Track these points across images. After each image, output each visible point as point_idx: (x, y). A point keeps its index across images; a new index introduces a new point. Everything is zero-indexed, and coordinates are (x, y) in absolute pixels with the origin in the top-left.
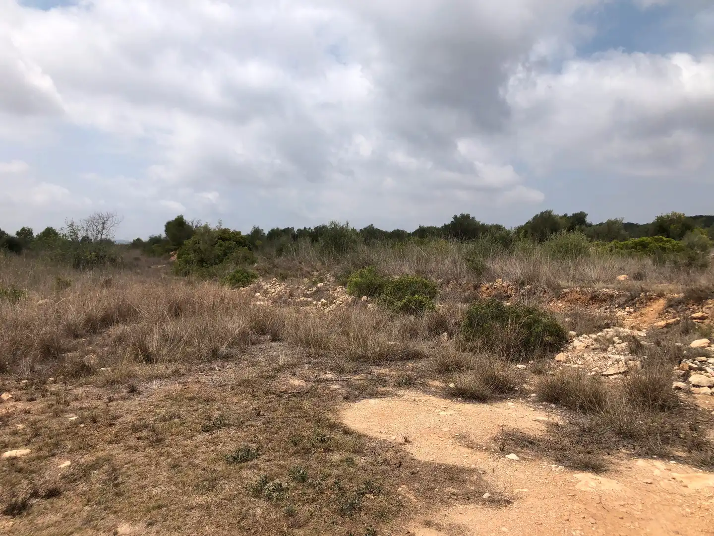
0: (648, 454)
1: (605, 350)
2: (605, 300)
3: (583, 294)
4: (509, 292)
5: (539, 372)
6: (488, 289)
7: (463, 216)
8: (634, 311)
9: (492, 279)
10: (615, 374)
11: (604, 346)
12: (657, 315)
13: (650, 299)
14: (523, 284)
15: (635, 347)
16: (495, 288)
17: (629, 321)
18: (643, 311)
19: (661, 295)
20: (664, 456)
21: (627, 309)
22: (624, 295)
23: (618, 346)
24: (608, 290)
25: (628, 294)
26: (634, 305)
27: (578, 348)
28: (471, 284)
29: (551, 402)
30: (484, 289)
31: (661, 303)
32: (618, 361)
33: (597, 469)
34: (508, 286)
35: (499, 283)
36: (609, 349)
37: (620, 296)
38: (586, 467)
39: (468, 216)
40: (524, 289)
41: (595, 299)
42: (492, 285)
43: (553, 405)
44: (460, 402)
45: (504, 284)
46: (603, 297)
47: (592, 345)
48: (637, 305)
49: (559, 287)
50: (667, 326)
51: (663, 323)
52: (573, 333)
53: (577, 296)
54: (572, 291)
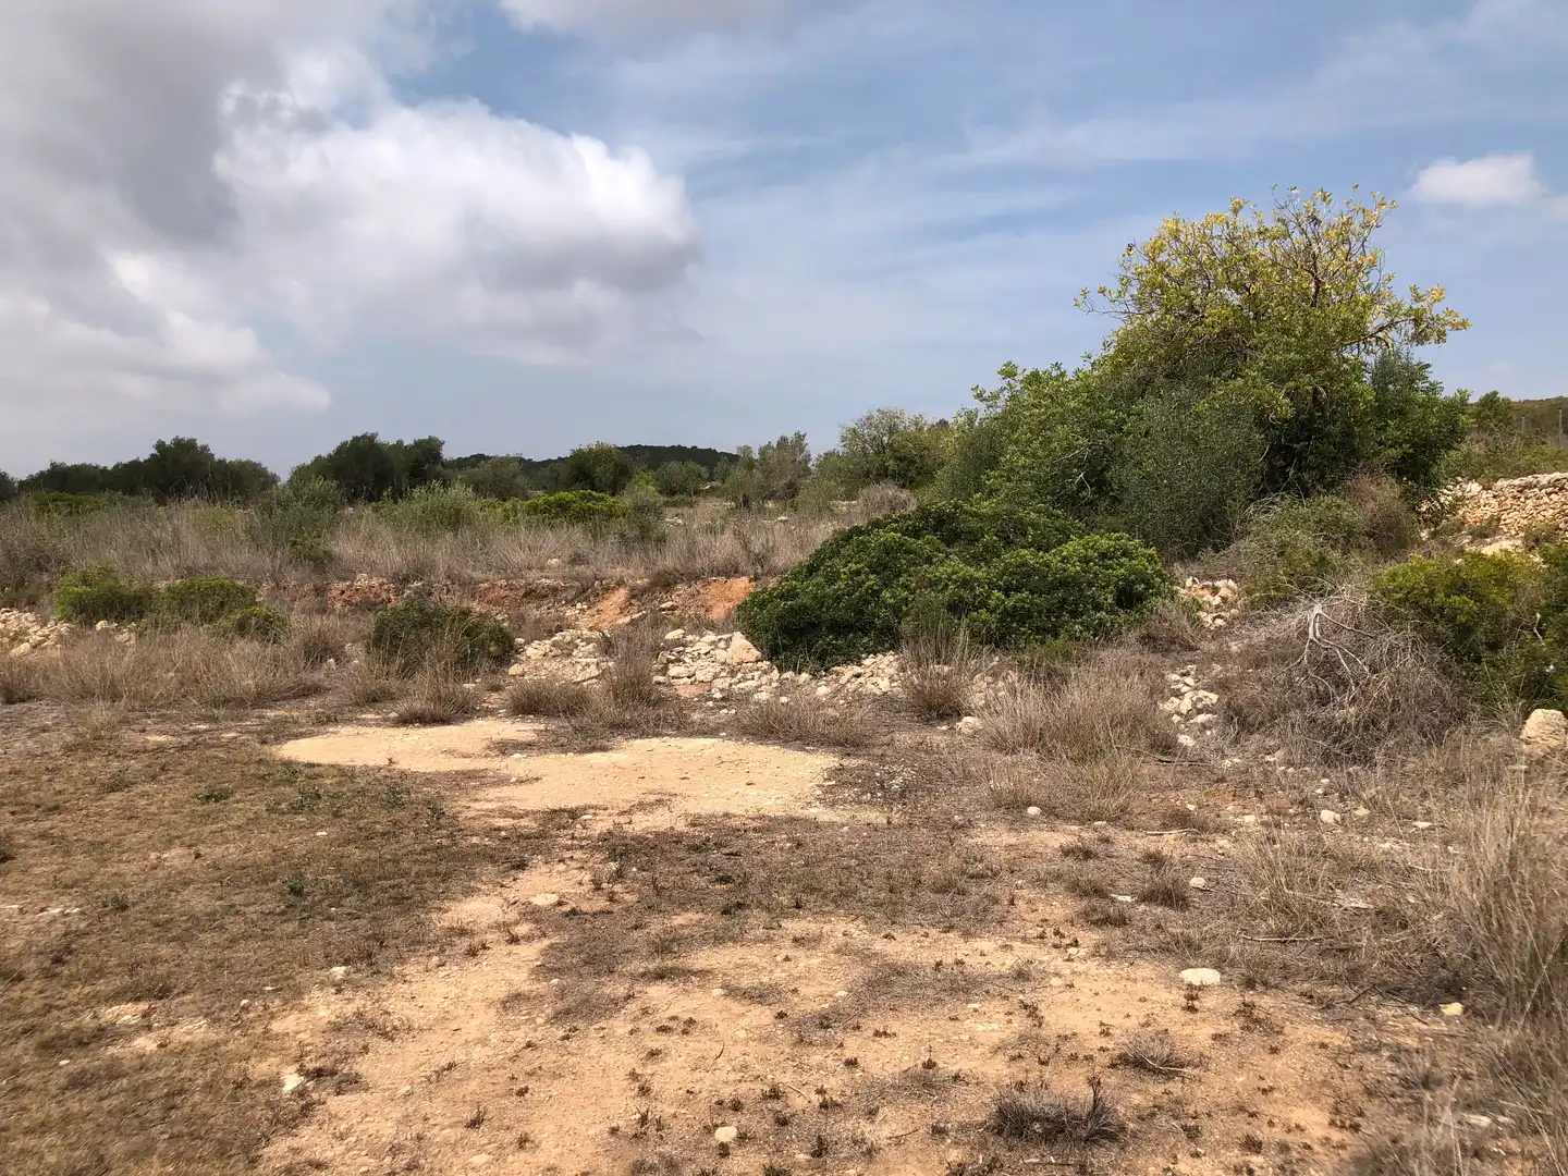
0: (644, 735)
1: (570, 655)
2: (546, 596)
3: (511, 590)
4: (384, 596)
5: (496, 689)
6: (343, 592)
7: (178, 443)
8: (589, 608)
9: (348, 574)
10: (590, 678)
11: (566, 651)
12: (618, 611)
13: (607, 589)
14: (406, 580)
15: (607, 647)
16: (357, 590)
17: (584, 621)
18: (599, 606)
19: (620, 583)
20: (657, 735)
21: (579, 606)
22: (571, 587)
23: (582, 649)
24: (548, 581)
25: (577, 584)
26: (586, 599)
27: (533, 658)
28: (307, 587)
29: (529, 714)
30: (335, 593)
31: (621, 595)
32: (588, 665)
33: (604, 749)
34: (381, 585)
35: (362, 581)
36: (574, 654)
37: (566, 589)
38: (593, 749)
39: (191, 444)
40: (410, 588)
41: (530, 594)
42: (351, 585)
43: (532, 716)
44: (418, 727)
45: (374, 582)
46: (543, 591)
47: (551, 651)
48: (592, 599)
49: (475, 582)
50: (633, 622)
51: (628, 619)
52: (520, 640)
53: (503, 593)
54: (494, 586)
